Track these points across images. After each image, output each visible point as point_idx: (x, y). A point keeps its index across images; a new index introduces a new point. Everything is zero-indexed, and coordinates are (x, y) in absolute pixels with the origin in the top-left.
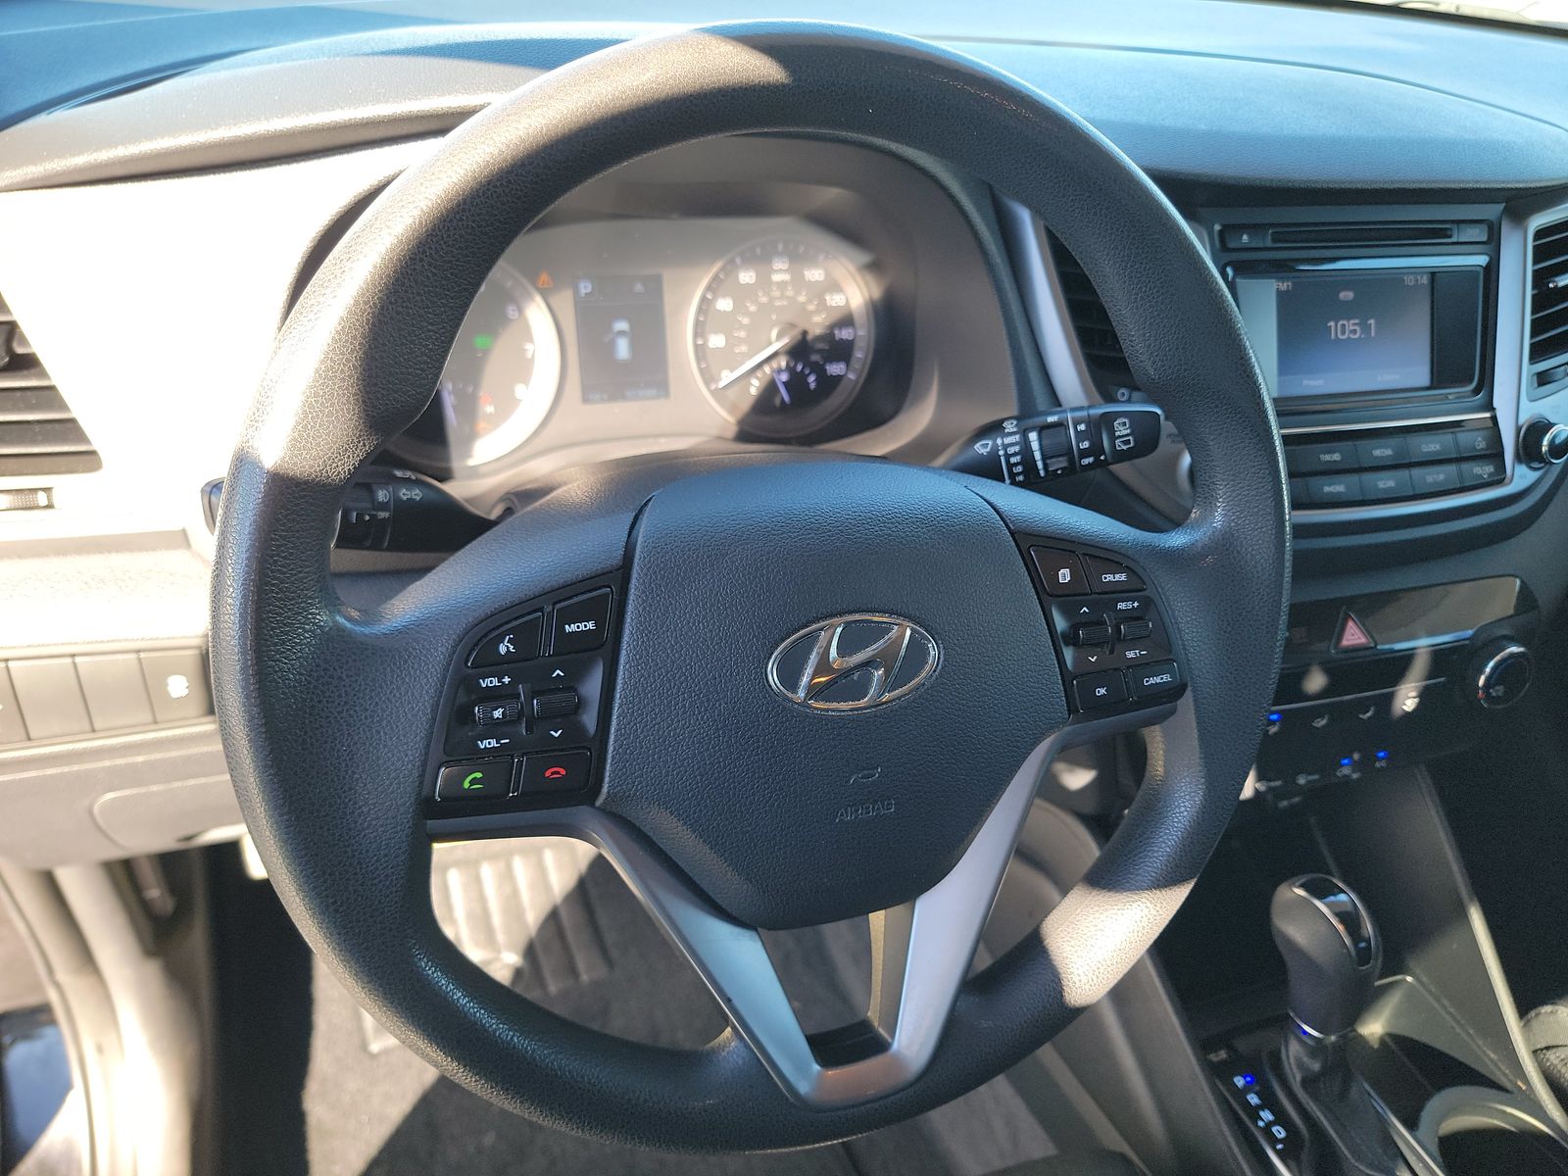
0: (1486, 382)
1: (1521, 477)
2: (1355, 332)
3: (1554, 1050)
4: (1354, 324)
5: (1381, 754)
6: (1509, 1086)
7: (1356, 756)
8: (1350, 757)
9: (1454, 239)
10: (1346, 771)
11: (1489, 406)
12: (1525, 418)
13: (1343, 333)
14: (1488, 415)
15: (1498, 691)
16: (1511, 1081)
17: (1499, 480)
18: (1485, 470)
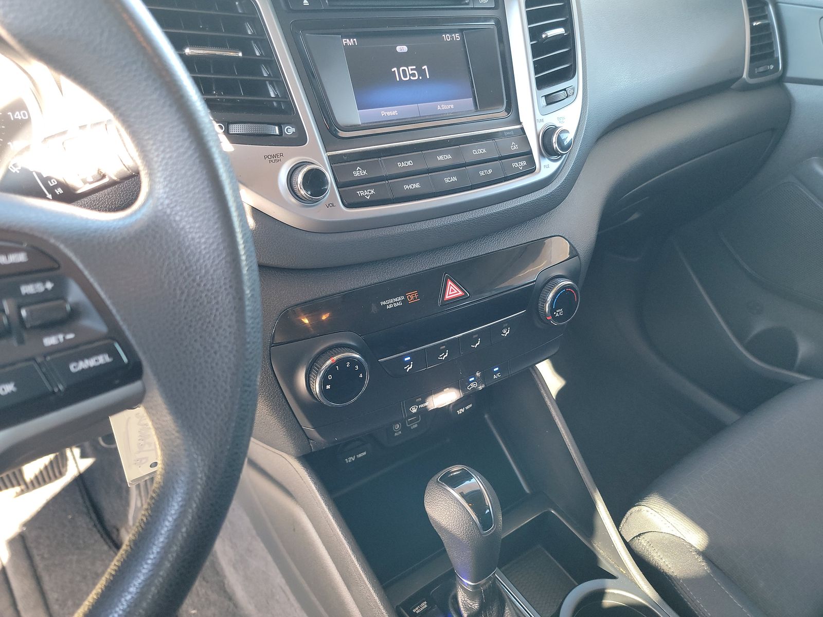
0: (512, 105)
1: (546, 168)
2: (414, 75)
3: (643, 536)
4: (412, 70)
5: (496, 369)
6: (614, 573)
7: (478, 374)
8: (474, 375)
9: (471, 6)
10: (473, 385)
11: (518, 121)
12: (541, 127)
13: (405, 76)
14: (518, 127)
15: (559, 312)
16: (615, 568)
17: (531, 169)
18: (521, 164)
